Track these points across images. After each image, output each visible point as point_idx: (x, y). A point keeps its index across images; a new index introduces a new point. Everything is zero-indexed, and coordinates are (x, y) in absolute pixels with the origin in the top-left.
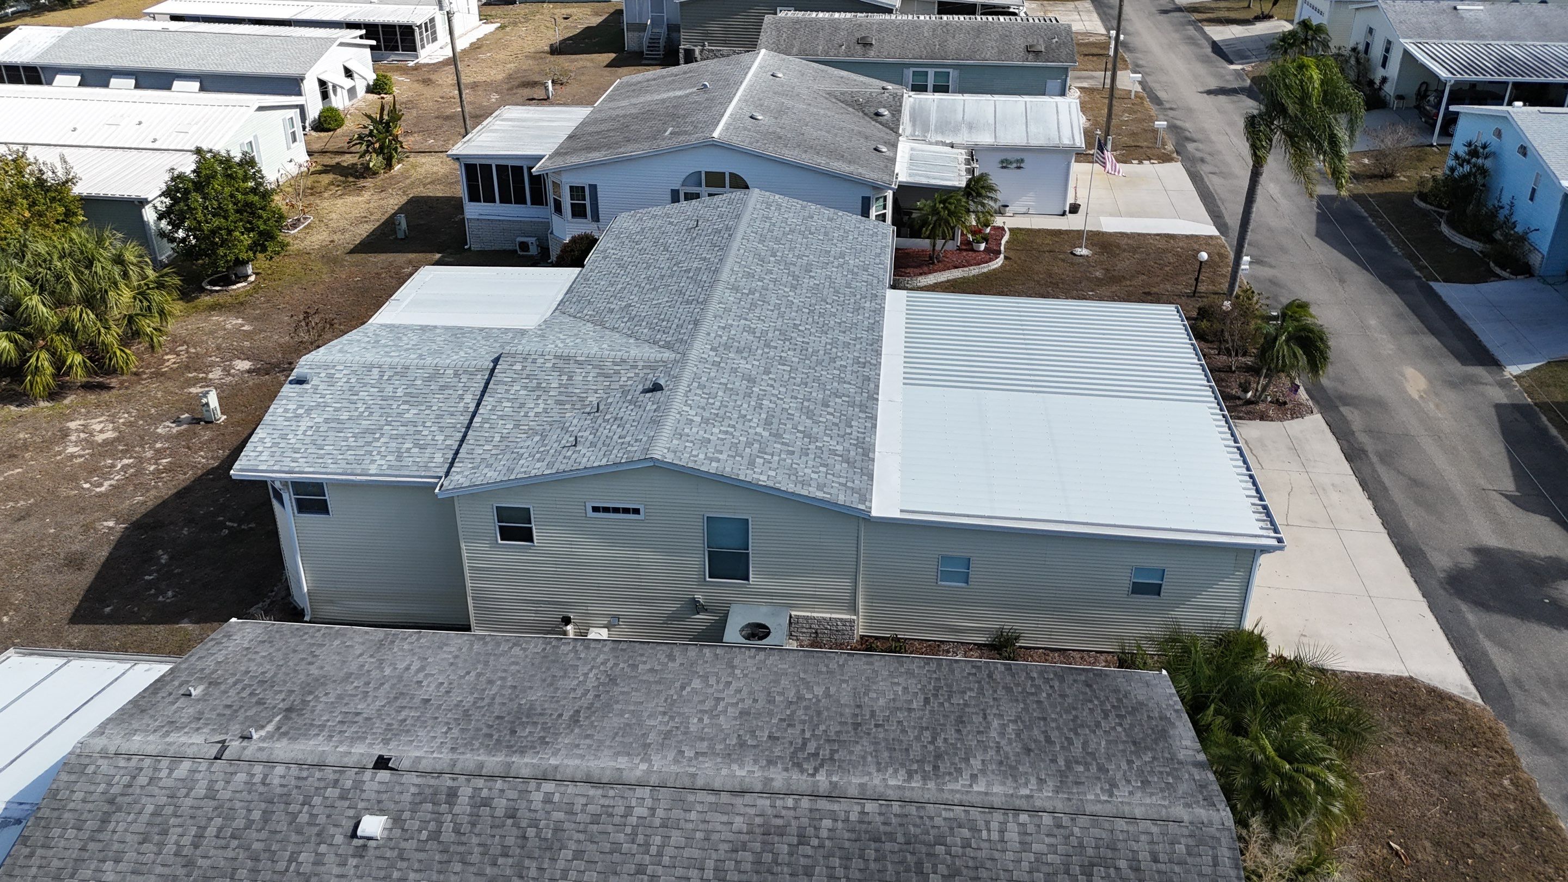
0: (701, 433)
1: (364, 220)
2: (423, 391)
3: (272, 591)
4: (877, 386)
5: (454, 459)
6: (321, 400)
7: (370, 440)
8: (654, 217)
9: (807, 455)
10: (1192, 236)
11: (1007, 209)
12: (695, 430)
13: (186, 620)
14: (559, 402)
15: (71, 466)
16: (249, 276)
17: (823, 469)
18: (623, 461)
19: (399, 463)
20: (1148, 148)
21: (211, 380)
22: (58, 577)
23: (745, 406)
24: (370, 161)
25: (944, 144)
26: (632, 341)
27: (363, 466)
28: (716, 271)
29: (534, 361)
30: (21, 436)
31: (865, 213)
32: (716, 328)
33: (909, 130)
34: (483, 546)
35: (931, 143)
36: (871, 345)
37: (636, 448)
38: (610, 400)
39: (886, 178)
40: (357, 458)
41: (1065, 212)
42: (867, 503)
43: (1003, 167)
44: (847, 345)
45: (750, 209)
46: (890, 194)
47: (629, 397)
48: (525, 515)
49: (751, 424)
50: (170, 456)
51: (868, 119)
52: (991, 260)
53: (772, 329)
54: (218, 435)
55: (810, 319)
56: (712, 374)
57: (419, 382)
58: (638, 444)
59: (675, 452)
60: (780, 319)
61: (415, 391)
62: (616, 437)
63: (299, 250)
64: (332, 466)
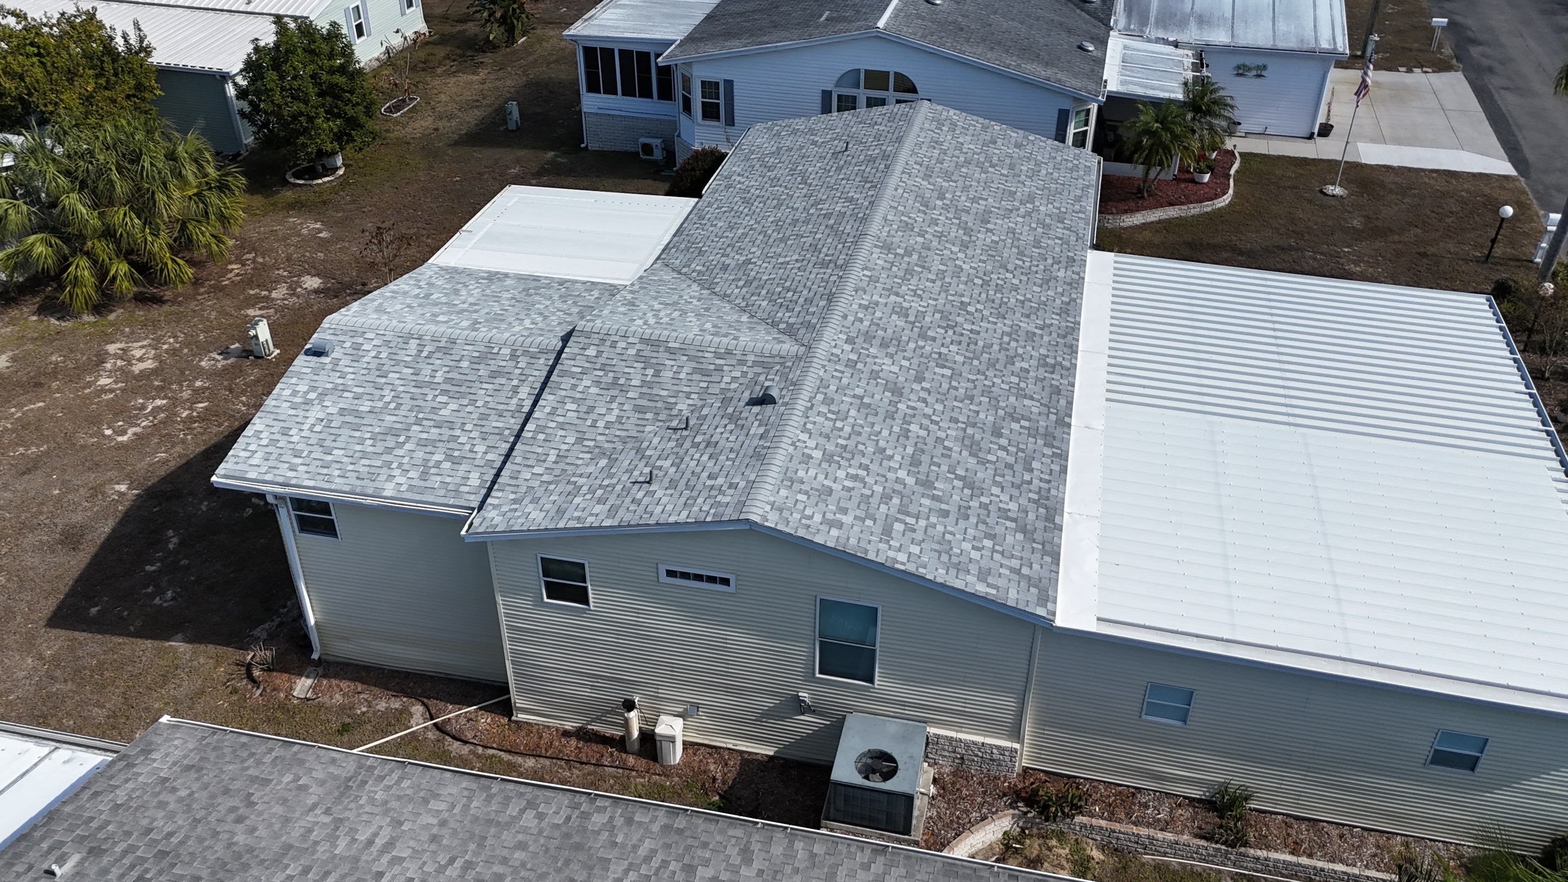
0: (821, 477)
1: (473, 105)
2: (468, 378)
3: (284, 607)
4: (1070, 403)
5: (494, 482)
6: (340, 381)
7: (391, 445)
8: (795, 132)
9: (967, 518)
10: (1481, 174)
11: (1239, 127)
12: (812, 472)
13: (179, 636)
14: (639, 409)
15: (97, 404)
16: (337, 169)
17: (988, 543)
18: (709, 519)
19: (422, 483)
20: (1420, 50)
21: (273, 299)
22: (50, 558)
23: (885, 433)
24: (491, 32)
25: (1166, 42)
26: (745, 318)
27: (377, 484)
28: (865, 220)
29: (614, 345)
30: (54, 358)
31: (1061, 137)
32: (855, 307)
33: (1122, 23)
34: (525, 603)
35: (1149, 41)
36: (1064, 337)
37: (727, 499)
38: (705, 411)
39: (1092, 86)
40: (373, 470)
41: (1313, 134)
42: (1050, 605)
43: (1238, 75)
44: (1030, 336)
45: (916, 129)
46: (1094, 107)
47: (730, 410)
48: (578, 571)
49: (892, 464)
50: (208, 399)
51: (1072, 6)
52: (1217, 196)
53: (931, 309)
54: (266, 376)
55: (984, 296)
56: (845, 381)
57: (465, 364)
58: (731, 491)
59: (781, 510)
60: (943, 295)
61: (459, 377)
62: (705, 475)
63: (397, 139)
64: (338, 480)
